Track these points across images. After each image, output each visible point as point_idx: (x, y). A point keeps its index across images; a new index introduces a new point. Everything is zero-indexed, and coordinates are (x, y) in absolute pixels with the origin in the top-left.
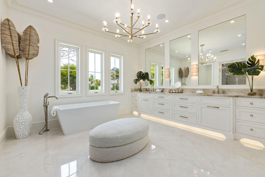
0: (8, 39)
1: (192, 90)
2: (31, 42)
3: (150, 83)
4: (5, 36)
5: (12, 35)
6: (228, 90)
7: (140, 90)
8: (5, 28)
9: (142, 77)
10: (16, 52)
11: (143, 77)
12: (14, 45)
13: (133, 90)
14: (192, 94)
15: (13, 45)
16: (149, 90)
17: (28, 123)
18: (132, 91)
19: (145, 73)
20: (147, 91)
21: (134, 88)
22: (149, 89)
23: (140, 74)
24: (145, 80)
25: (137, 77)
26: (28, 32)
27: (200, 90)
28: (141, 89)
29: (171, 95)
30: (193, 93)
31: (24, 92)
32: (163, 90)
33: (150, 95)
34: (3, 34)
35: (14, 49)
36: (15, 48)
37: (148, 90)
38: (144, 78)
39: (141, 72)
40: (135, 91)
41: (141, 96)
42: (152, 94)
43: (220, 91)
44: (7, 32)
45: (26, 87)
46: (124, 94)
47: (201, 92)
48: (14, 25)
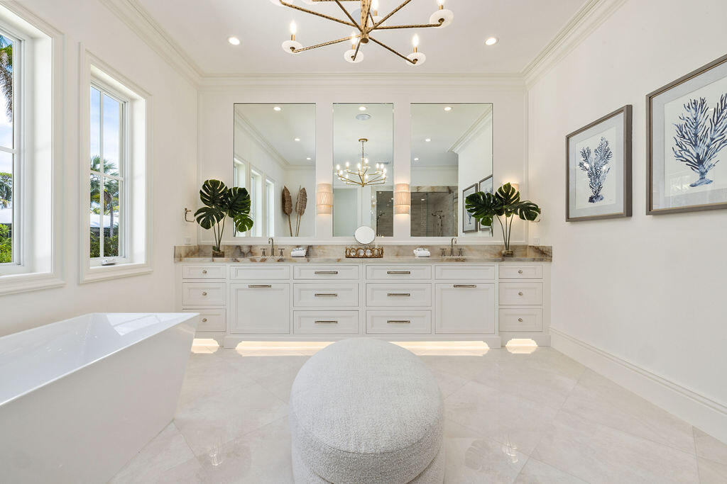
1: (396, 248)
6: (467, 246)
7: (217, 253)
9: (223, 203)
13: (182, 253)
14: (396, 259)
16: (250, 252)
19: (235, 189)
20: (243, 254)
21: (182, 243)
22: (251, 246)
23: (214, 190)
25: (202, 200)
27: (423, 247)
28: (221, 249)
29: (360, 266)
30: (397, 255)
32: (313, 249)
33: (281, 269)
37: (245, 250)
39: (215, 183)
40: (187, 256)
41: (237, 275)
42: (292, 265)
43: (455, 249)
47: (427, 253)
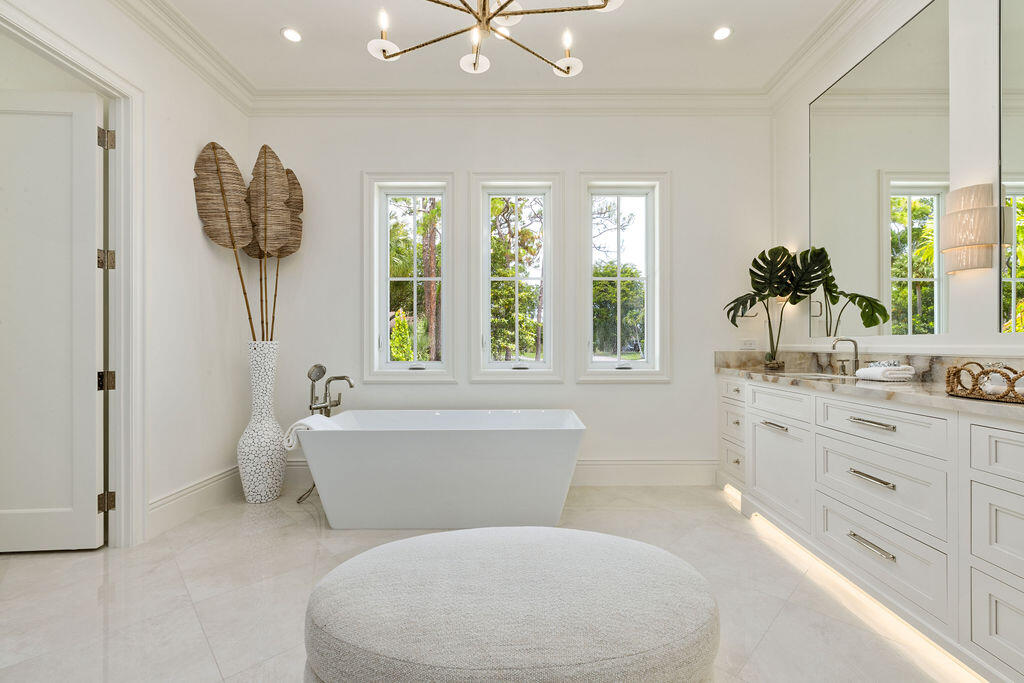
0: (215, 202)
2: (269, 198)
3: (863, 315)
4: (208, 194)
5: (226, 187)
7: (772, 364)
8: (206, 171)
9: (783, 282)
10: (236, 239)
11: (792, 279)
12: (233, 217)
13: (733, 363)
15: (228, 219)
16: (829, 364)
17: (264, 459)
18: (722, 364)
19: (804, 256)
20: (821, 368)
22: (830, 355)
23: (772, 264)
24: (800, 298)
25: (754, 283)
26: (262, 169)
28: (779, 359)
31: (258, 359)
32: (937, 367)
34: (202, 192)
35: (230, 228)
36: (235, 225)
37: (824, 360)
38: (797, 288)
39: (778, 252)
40: (742, 365)
41: (754, 400)
44: (213, 183)
45: (265, 342)
46: (667, 383)
48: (230, 158)
